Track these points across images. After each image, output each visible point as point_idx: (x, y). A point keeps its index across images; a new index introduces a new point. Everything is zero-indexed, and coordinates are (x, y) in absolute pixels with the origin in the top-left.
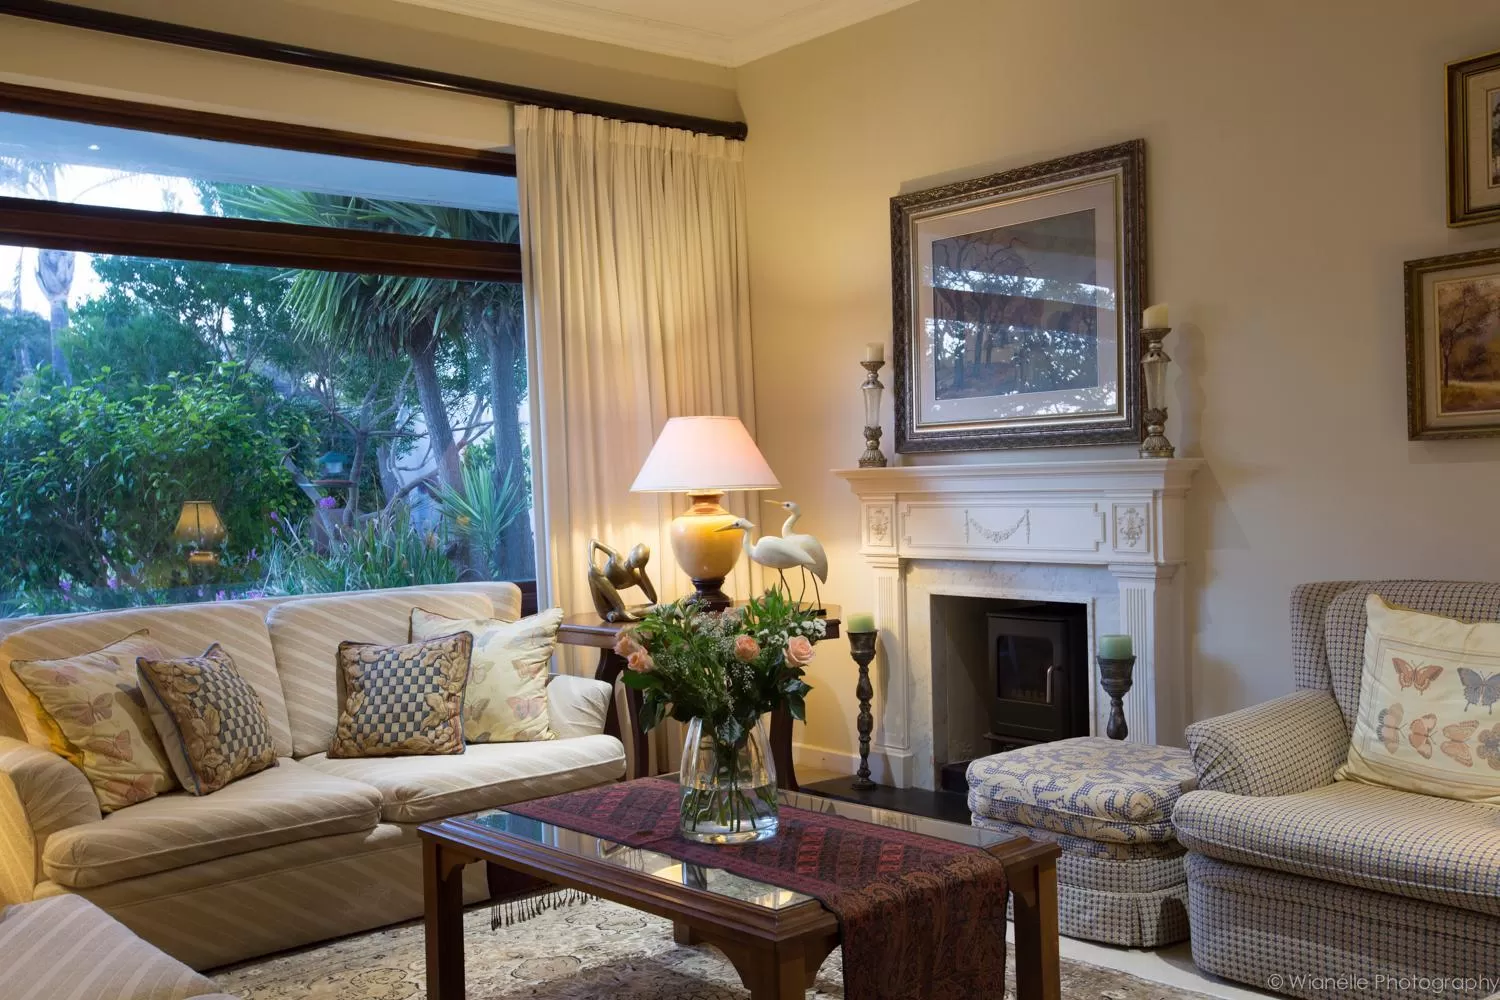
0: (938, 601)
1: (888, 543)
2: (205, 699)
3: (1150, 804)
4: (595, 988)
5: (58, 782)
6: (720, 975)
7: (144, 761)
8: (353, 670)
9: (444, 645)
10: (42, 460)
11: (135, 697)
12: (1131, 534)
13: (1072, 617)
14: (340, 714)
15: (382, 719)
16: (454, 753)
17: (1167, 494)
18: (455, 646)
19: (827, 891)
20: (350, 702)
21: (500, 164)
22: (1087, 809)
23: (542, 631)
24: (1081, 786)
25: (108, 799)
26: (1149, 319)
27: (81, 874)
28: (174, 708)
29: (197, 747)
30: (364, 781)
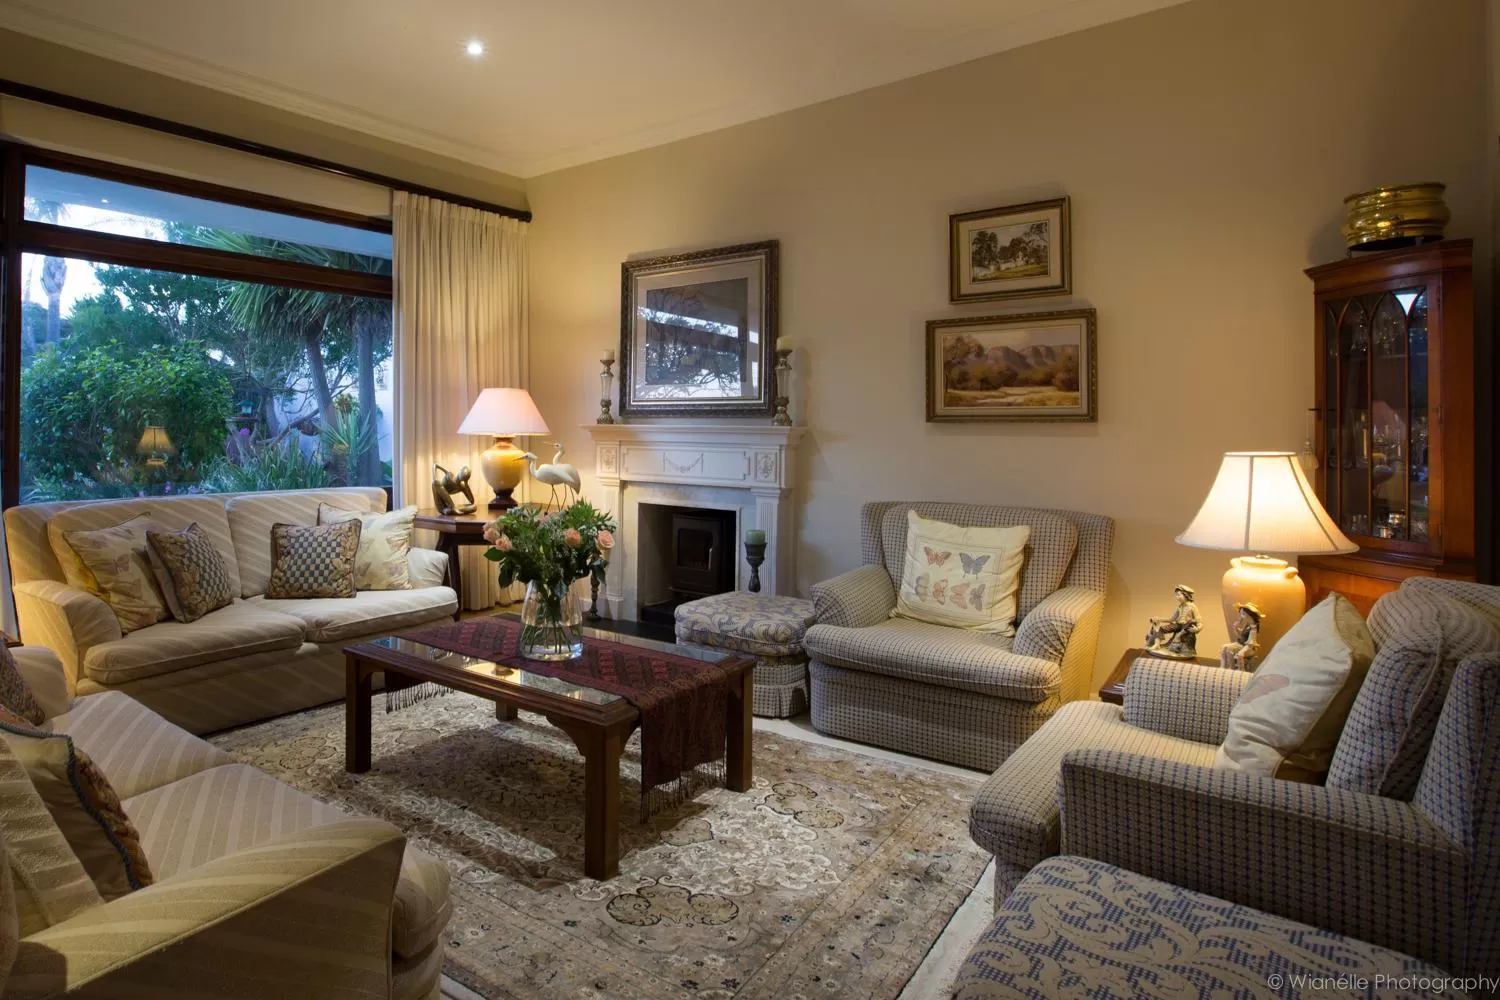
0: (643, 507)
1: (614, 470)
2: (190, 559)
3: (789, 632)
4: (451, 750)
5: (95, 613)
6: (531, 740)
7: (150, 600)
8: (282, 542)
9: (343, 527)
10: (71, 398)
11: (144, 557)
12: (766, 471)
13: (727, 520)
14: (273, 570)
15: (302, 574)
16: (350, 597)
17: (788, 447)
18: (350, 528)
19: (631, 693)
20: (280, 562)
21: (383, 226)
22: (752, 636)
23: (403, 521)
24: (747, 622)
25: (126, 624)
26: (780, 344)
27: (111, 675)
28: (170, 565)
29: (185, 591)
30: (293, 615)
